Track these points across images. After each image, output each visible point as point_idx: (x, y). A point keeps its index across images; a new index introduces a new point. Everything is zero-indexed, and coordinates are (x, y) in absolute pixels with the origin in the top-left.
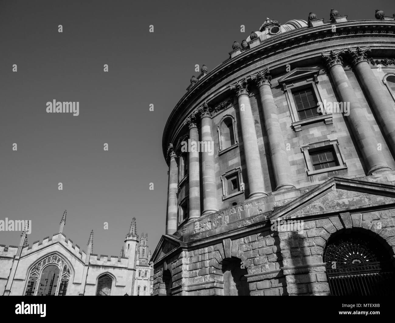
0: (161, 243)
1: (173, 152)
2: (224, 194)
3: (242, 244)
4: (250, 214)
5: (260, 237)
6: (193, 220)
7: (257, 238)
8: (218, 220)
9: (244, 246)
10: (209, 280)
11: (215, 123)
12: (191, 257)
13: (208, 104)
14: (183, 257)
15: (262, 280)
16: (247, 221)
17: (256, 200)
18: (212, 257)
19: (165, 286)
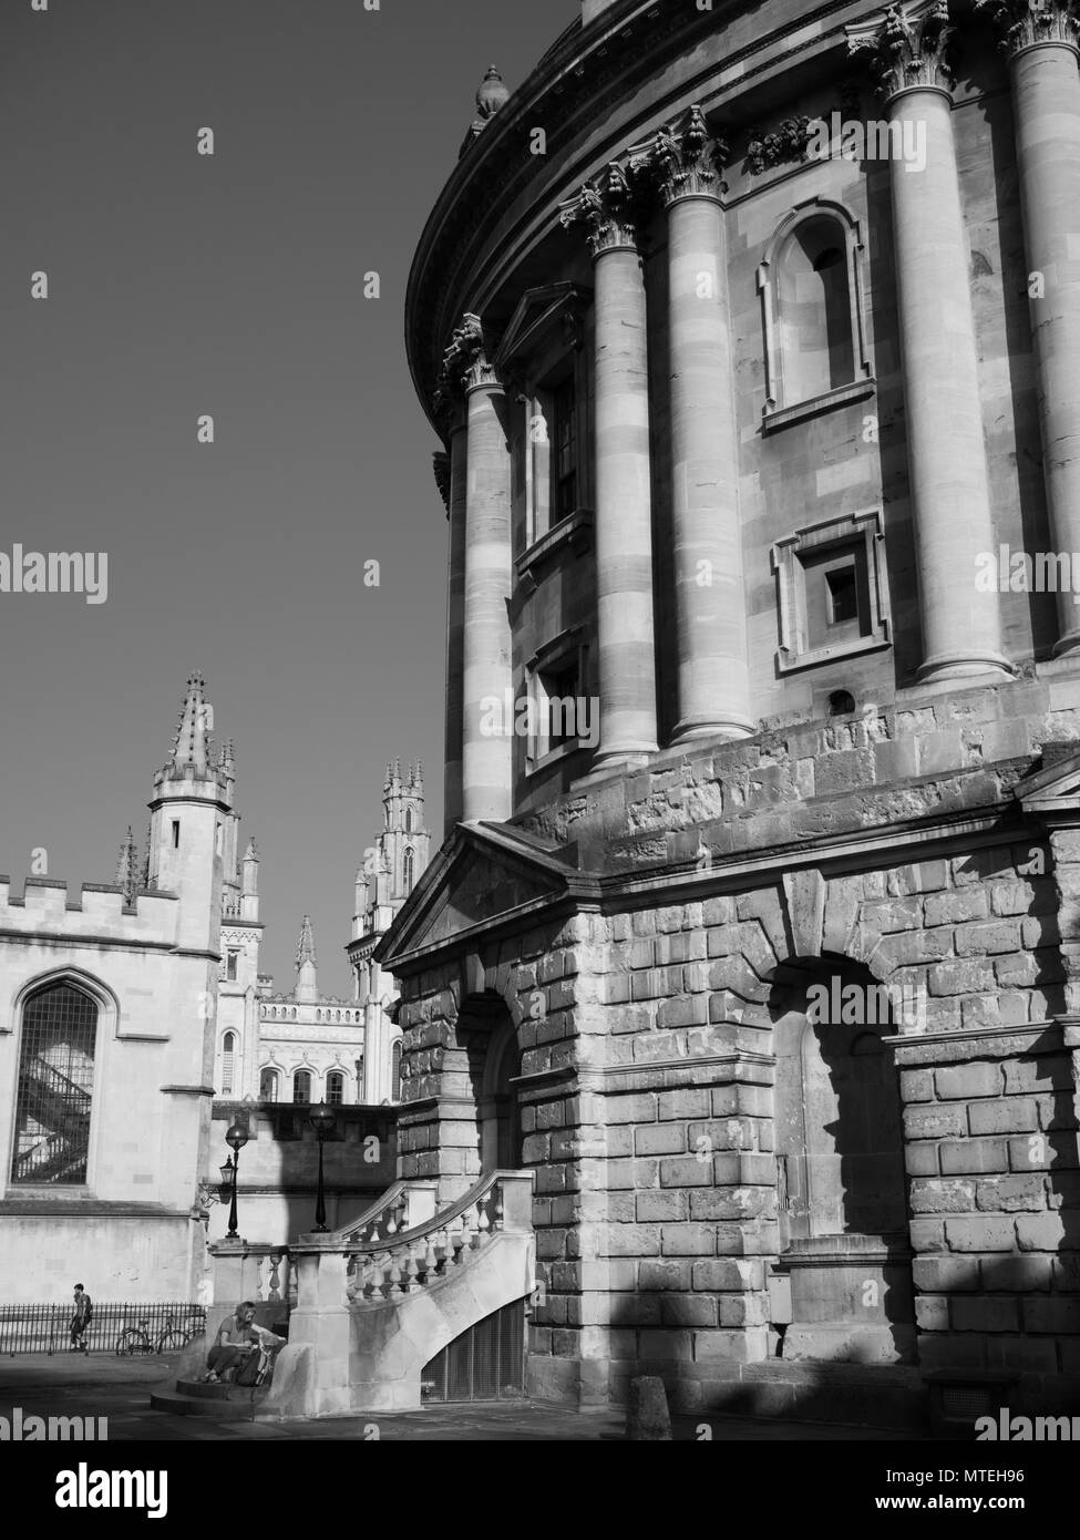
0: (444, 862)
1: (482, 363)
2: (787, 644)
3: (877, 901)
4: (922, 762)
5: (967, 875)
6: (625, 764)
7: (948, 876)
8: (757, 776)
9: (883, 907)
10: (709, 1050)
11: (745, 237)
12: (615, 941)
13: (710, 119)
14: (578, 942)
15: (963, 1062)
16: (908, 796)
17: (957, 696)
18: (727, 949)
19: (467, 1061)
